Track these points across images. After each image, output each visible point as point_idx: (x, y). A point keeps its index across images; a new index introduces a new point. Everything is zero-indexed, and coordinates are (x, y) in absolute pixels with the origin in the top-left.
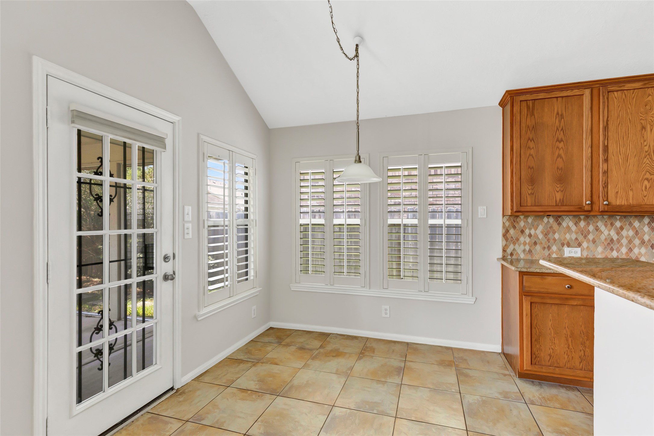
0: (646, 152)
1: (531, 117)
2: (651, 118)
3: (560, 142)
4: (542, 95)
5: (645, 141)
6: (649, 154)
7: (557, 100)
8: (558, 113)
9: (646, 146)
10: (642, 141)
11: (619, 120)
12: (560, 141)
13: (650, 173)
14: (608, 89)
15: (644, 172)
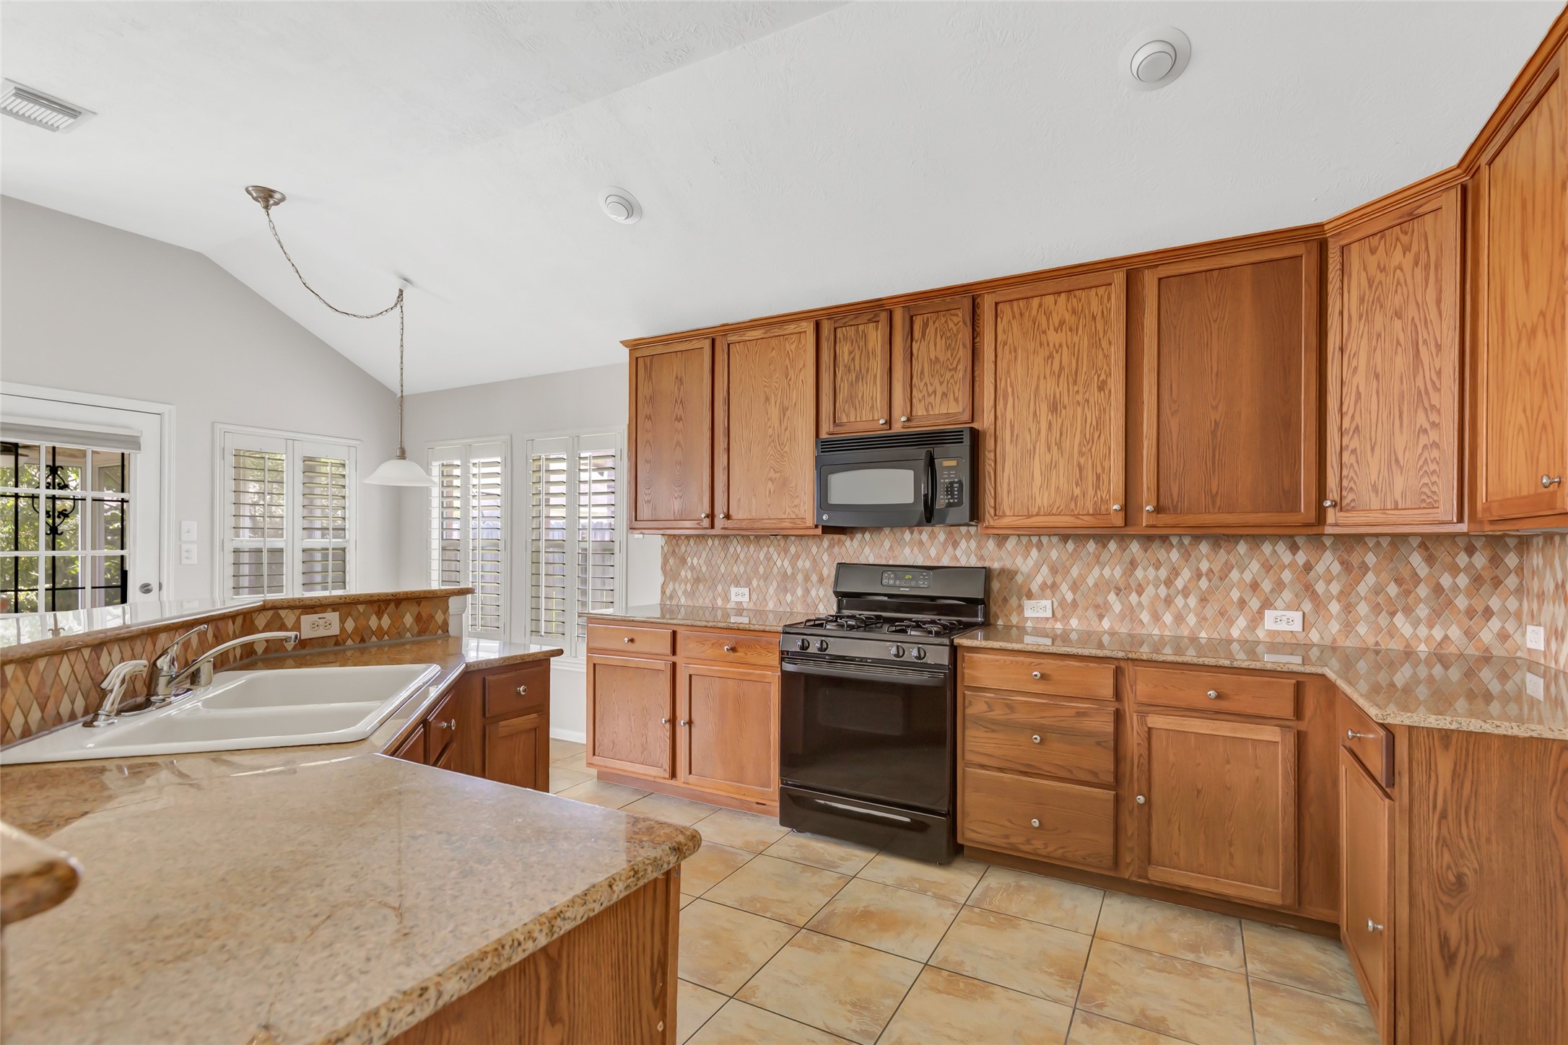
0: (770, 437)
1: (649, 382)
2: (775, 384)
3: (679, 421)
4: (660, 349)
5: (769, 420)
6: (773, 441)
7: (677, 356)
8: (677, 377)
9: (770, 427)
10: (766, 420)
11: (741, 387)
12: (679, 419)
13: (774, 470)
14: (728, 339)
15: (767, 469)
